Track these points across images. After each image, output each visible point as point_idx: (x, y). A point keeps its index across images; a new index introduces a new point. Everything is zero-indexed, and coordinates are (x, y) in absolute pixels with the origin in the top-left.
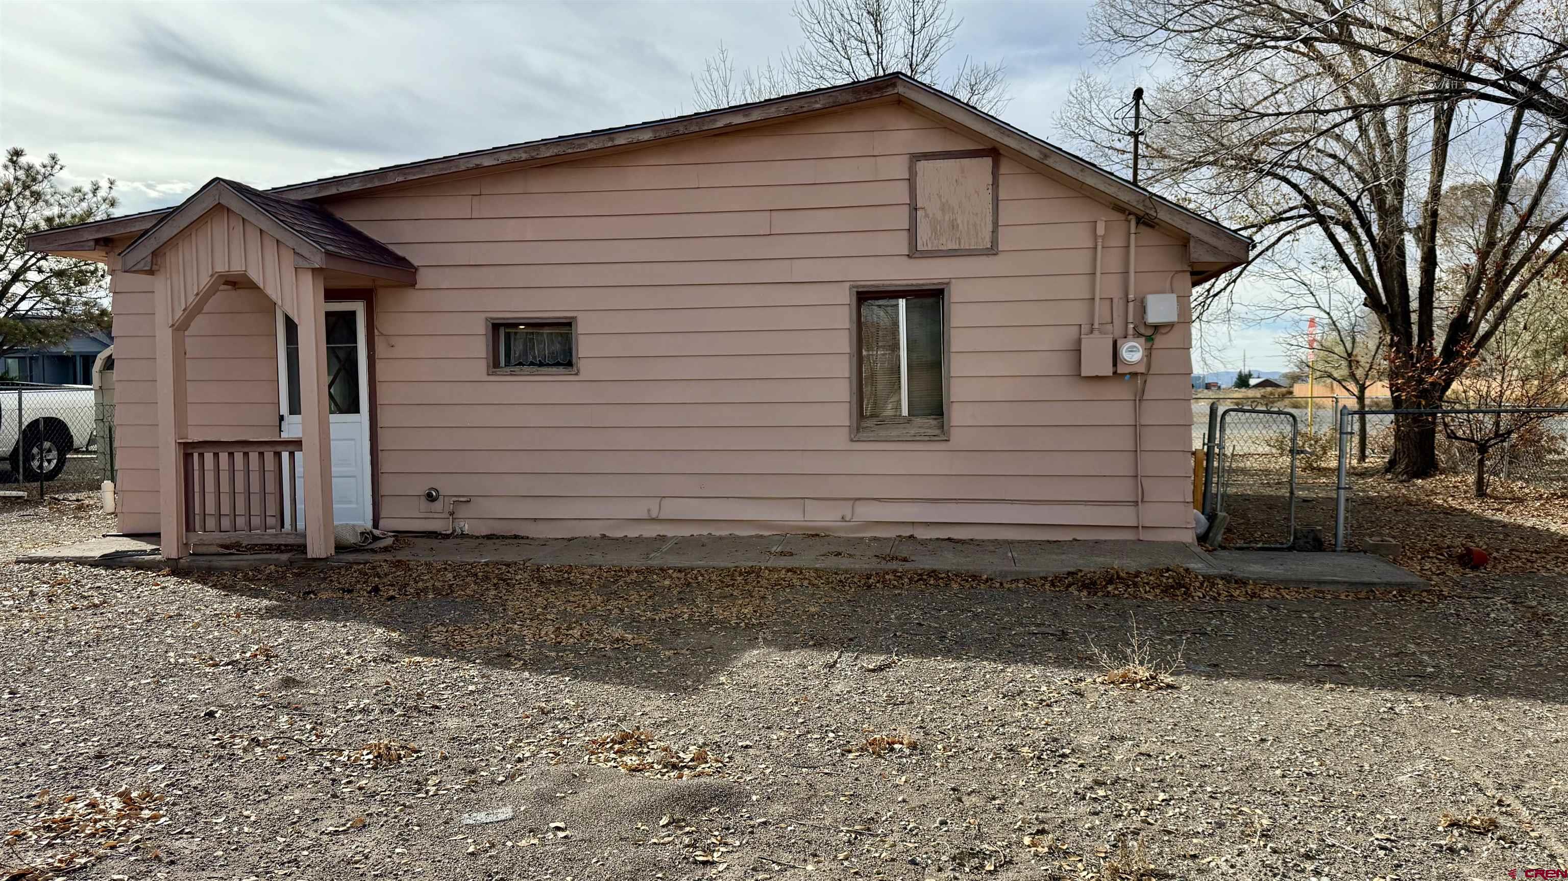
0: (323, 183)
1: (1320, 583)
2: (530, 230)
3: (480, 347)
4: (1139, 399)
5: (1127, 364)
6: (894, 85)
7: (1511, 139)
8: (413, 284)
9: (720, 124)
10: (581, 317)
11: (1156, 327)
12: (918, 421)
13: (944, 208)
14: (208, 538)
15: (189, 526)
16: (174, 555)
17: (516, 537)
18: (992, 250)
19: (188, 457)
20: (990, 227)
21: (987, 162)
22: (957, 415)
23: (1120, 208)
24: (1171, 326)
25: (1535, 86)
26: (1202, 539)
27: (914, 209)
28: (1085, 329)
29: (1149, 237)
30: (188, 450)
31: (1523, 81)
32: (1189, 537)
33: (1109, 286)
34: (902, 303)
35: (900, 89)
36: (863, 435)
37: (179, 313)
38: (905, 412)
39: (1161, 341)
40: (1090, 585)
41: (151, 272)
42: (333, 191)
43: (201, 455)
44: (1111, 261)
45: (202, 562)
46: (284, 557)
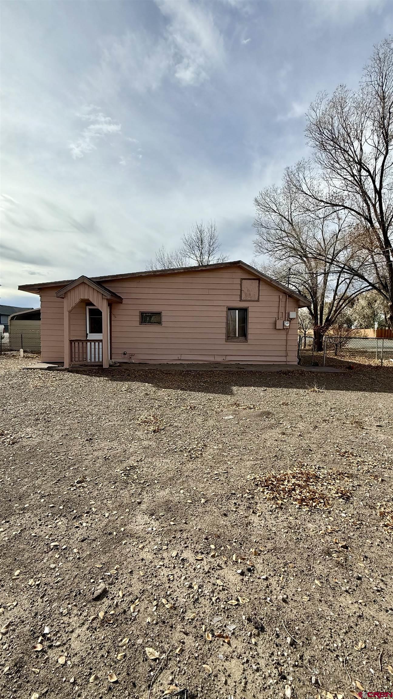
0: (101, 278)
1: (328, 372)
2: (151, 291)
3: (138, 319)
4: (287, 334)
5: (286, 326)
6: (239, 263)
7: (338, 280)
8: (121, 303)
9: (200, 269)
10: (163, 312)
11: (291, 319)
12: (240, 338)
13: (248, 290)
14: (76, 363)
15: (71, 361)
16: (68, 367)
17: (146, 363)
18: (258, 301)
19: (71, 343)
20: (258, 295)
21: (258, 281)
22: (249, 337)
23: (285, 293)
24: (294, 318)
25: (357, 272)
26: (299, 363)
27: (241, 290)
28: (277, 319)
29: (291, 300)
30: (71, 341)
31: (355, 271)
32: (296, 363)
33: (282, 310)
34: (237, 311)
35: (240, 264)
36: (228, 341)
37: (70, 308)
38: (237, 336)
39: (292, 322)
40: (285, 373)
41: (63, 298)
42: (104, 280)
43: (75, 343)
44: (282, 304)
45: (75, 369)
46: (97, 368)
